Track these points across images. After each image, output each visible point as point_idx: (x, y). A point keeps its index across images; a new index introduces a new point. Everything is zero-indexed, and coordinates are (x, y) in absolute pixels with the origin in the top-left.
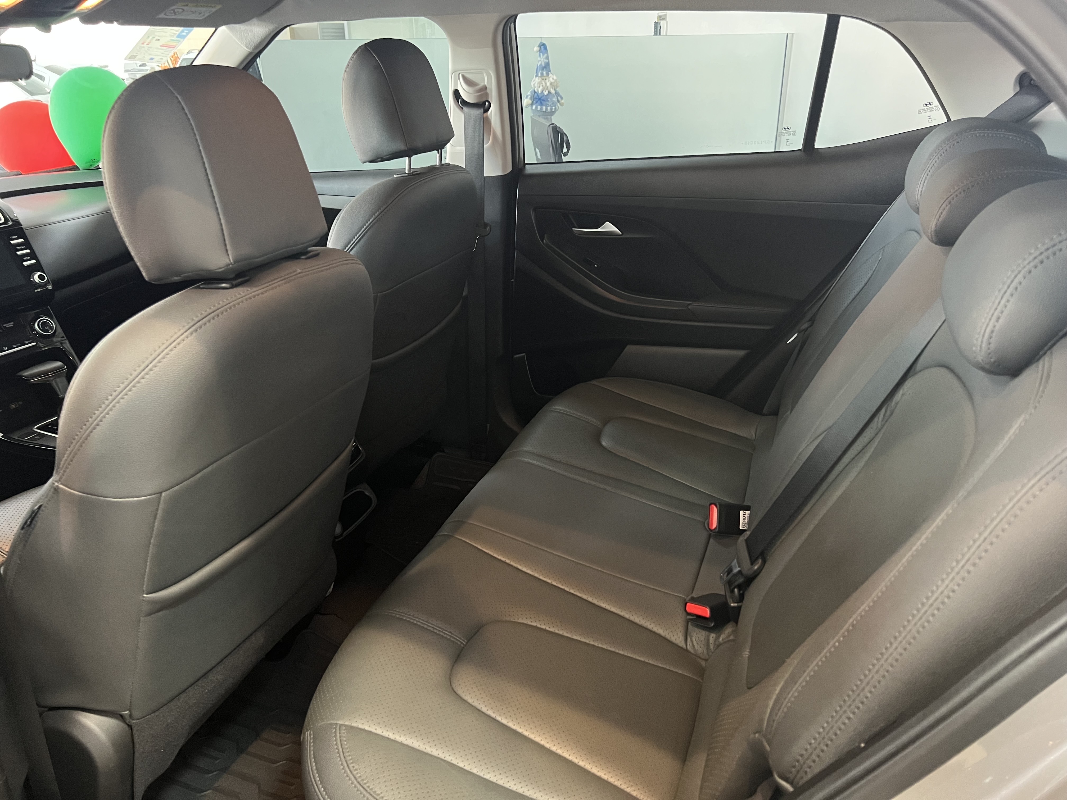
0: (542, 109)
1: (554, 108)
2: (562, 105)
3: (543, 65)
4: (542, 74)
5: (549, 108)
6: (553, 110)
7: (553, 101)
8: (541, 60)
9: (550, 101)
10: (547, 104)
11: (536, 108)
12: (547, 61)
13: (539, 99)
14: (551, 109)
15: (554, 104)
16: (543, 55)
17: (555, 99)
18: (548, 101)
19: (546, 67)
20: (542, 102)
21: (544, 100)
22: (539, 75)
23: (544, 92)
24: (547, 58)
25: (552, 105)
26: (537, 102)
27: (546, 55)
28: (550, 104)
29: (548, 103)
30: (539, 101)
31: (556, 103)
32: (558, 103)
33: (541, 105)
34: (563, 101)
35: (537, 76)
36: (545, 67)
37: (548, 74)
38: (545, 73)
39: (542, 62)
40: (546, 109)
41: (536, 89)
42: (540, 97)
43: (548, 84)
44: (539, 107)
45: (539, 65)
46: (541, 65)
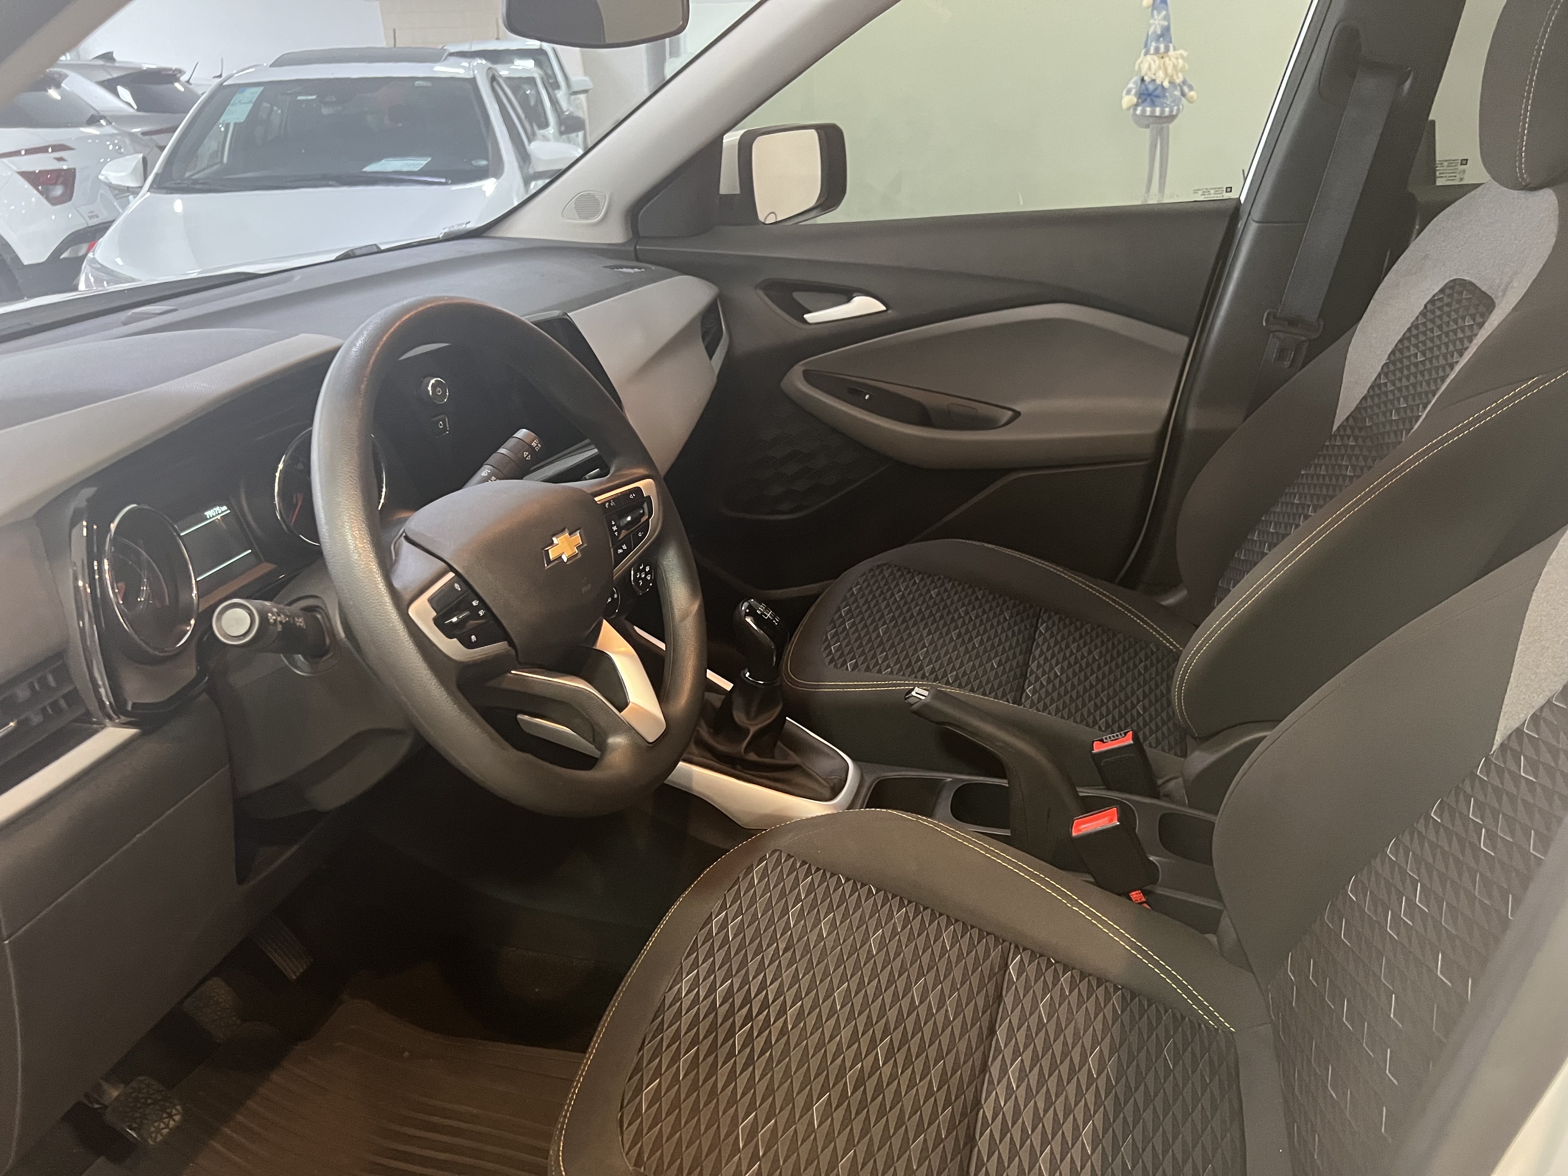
0: (1153, 112)
1: (1175, 108)
2: (1190, 101)
3: (1159, 32)
4: (1157, 50)
5: (1167, 110)
6: (1174, 113)
7: (1175, 95)
8: (1157, 23)
9: (1169, 97)
10: (1163, 103)
11: (1144, 111)
12: (1166, 23)
13: (1150, 95)
14: (1171, 111)
15: (1177, 102)
16: (1159, 14)
17: (1177, 93)
18: (1165, 96)
19: (1165, 34)
20: (1154, 99)
21: (1157, 97)
22: (1152, 50)
23: (1163, 81)
24: (1167, 18)
25: (1172, 104)
26: (1144, 101)
27: (1164, 13)
28: (1168, 103)
29: (1165, 101)
30: (1149, 100)
31: (1180, 99)
32: (1183, 99)
33: (1153, 104)
34: (1192, 93)
35: (1147, 53)
36: (1162, 35)
37: (1167, 49)
38: (1162, 47)
39: (1156, 27)
40: (1163, 111)
41: (1144, 76)
42: (1150, 91)
43: (1169, 67)
44: (1148, 110)
45: (1150, 33)
46: (1155, 32)
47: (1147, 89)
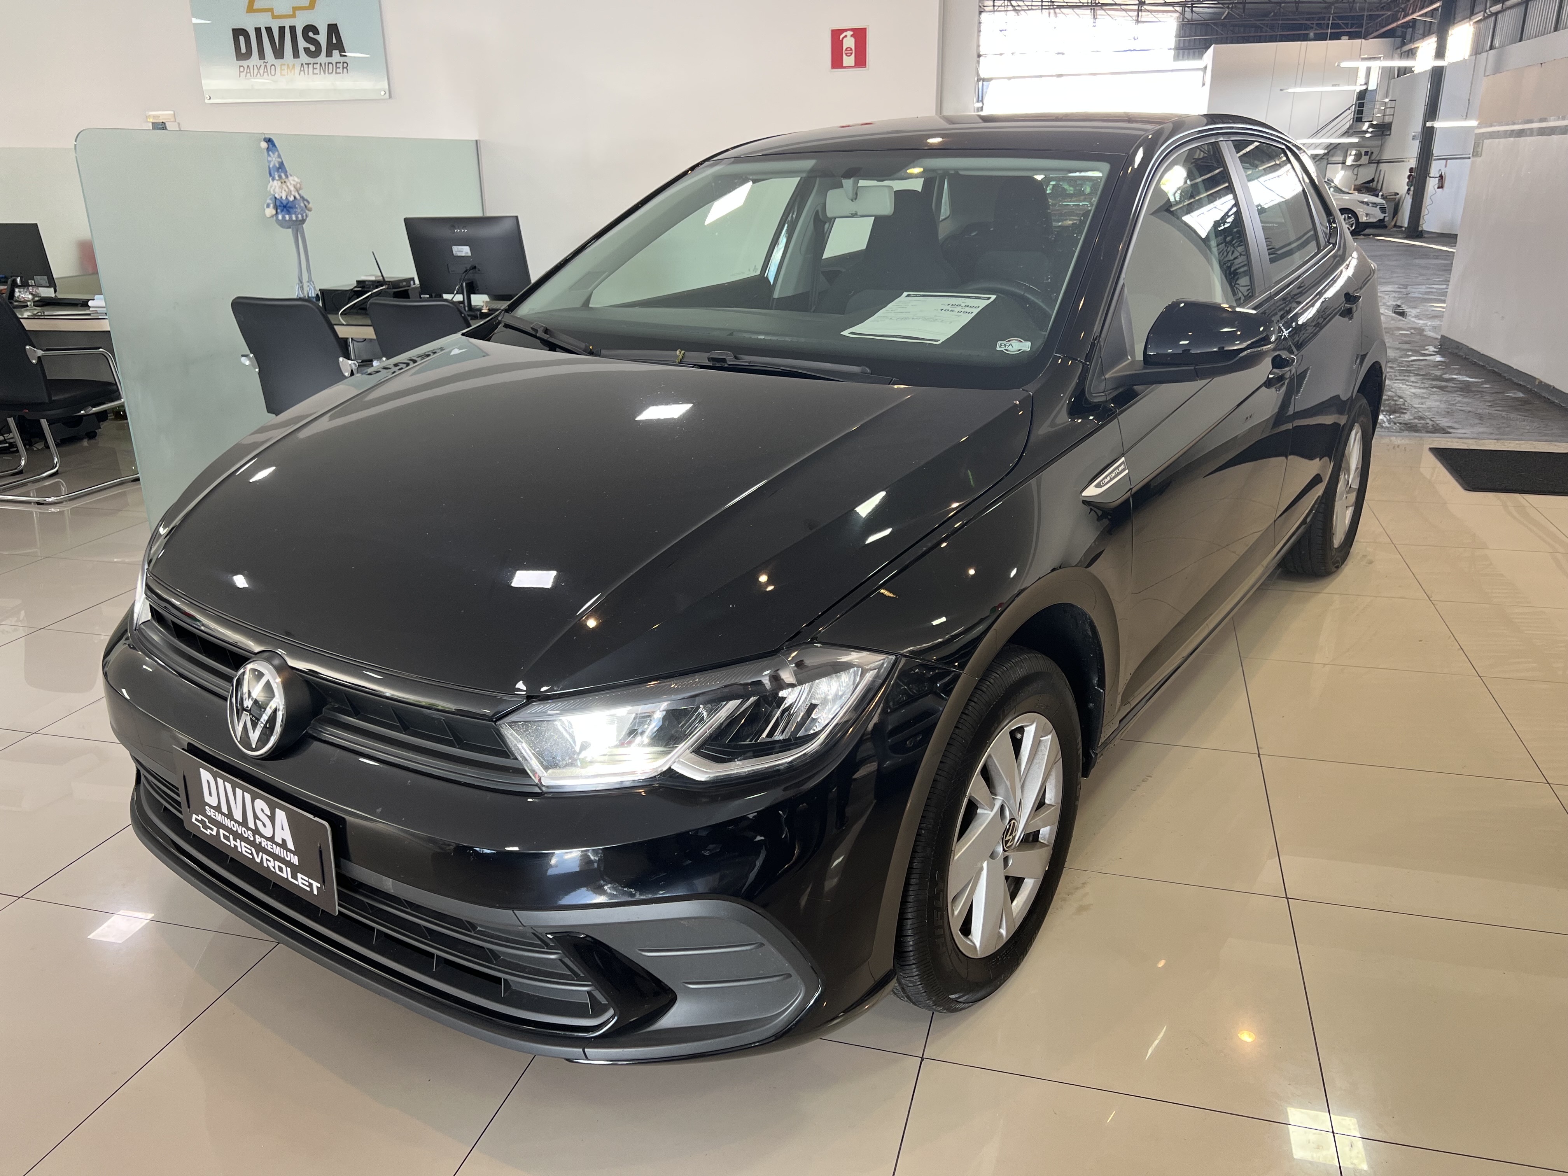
0: (291, 217)
1: (304, 215)
2: (311, 210)
3: (278, 165)
4: (279, 177)
5: (299, 216)
6: (305, 218)
7: (301, 207)
8: (275, 160)
9: (298, 208)
10: (296, 212)
11: (284, 217)
12: (280, 160)
13: (285, 207)
14: (301, 217)
15: (303, 210)
17: (302, 205)
18: (294, 208)
21: (291, 208)
22: (276, 178)
23: (289, 197)
24: (280, 157)
25: (301, 213)
26: (281, 211)
27: (277, 153)
29: (296, 210)
31: (305, 209)
32: (307, 209)
33: (289, 213)
34: (310, 206)
35: (273, 180)
36: (281, 168)
37: (286, 176)
38: (282, 175)
39: (276, 162)
40: (297, 217)
41: (277, 196)
42: (285, 204)
43: (292, 188)
44: (286, 216)
45: (273, 166)
47: (282, 203)
